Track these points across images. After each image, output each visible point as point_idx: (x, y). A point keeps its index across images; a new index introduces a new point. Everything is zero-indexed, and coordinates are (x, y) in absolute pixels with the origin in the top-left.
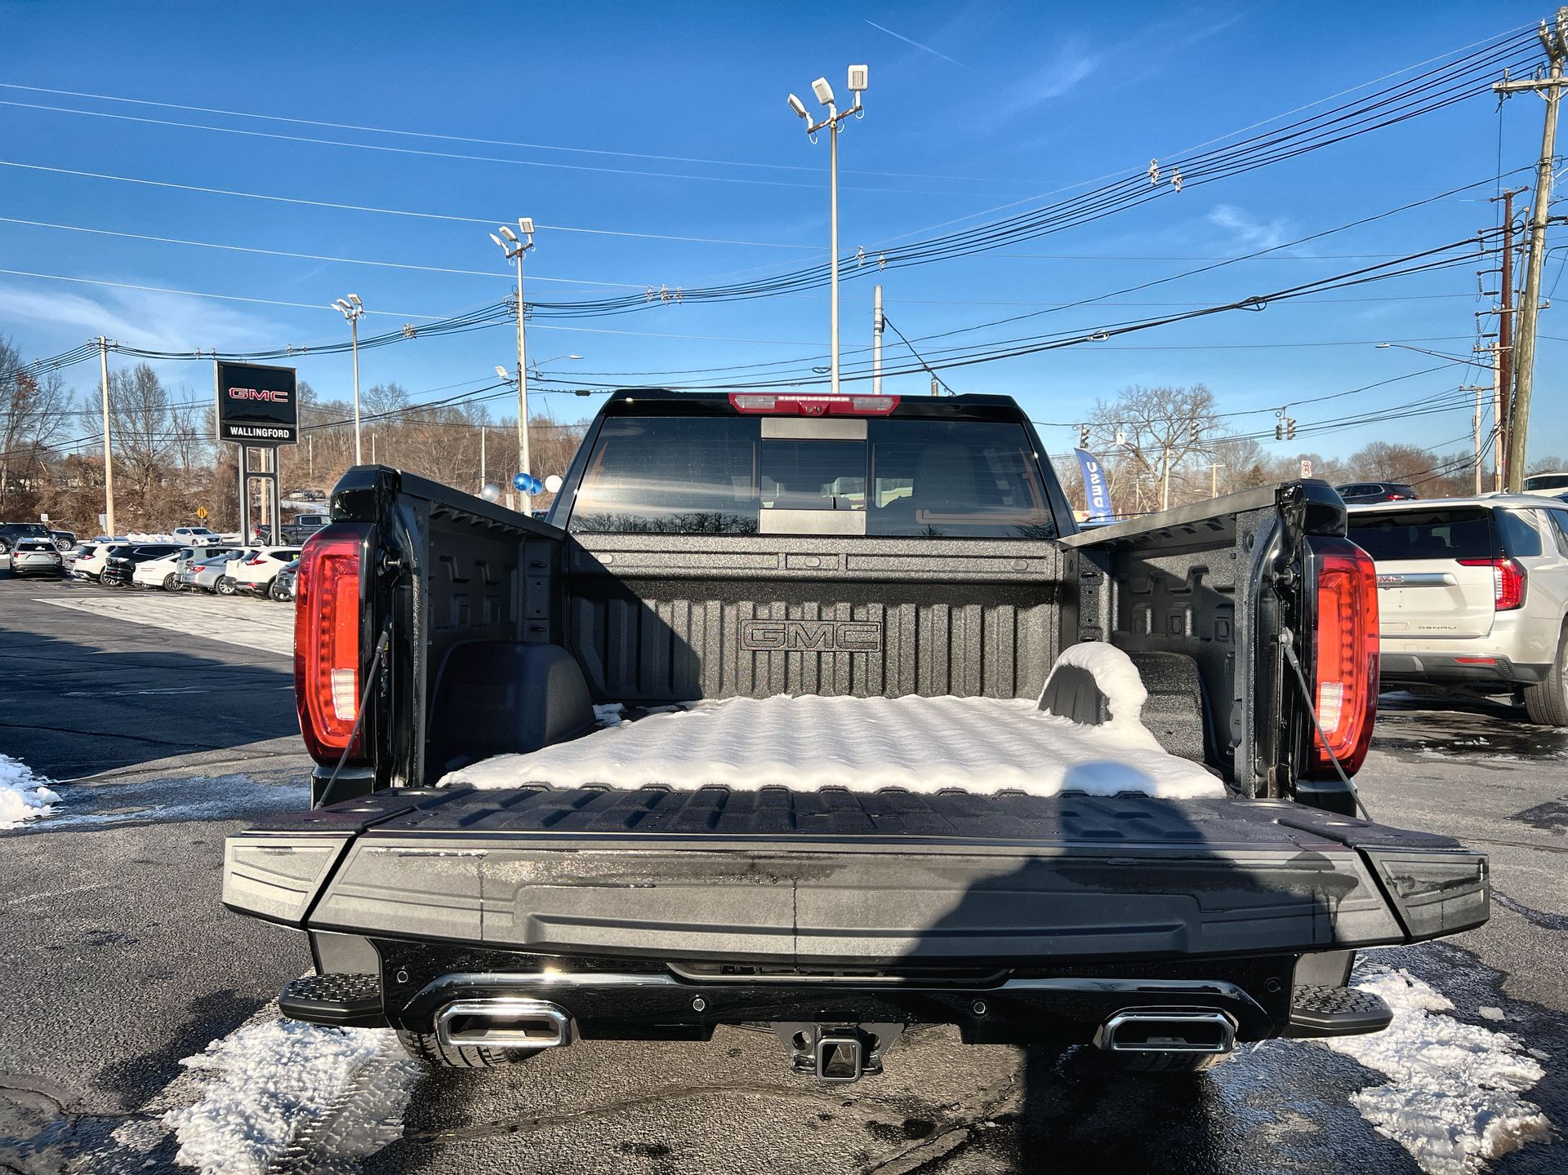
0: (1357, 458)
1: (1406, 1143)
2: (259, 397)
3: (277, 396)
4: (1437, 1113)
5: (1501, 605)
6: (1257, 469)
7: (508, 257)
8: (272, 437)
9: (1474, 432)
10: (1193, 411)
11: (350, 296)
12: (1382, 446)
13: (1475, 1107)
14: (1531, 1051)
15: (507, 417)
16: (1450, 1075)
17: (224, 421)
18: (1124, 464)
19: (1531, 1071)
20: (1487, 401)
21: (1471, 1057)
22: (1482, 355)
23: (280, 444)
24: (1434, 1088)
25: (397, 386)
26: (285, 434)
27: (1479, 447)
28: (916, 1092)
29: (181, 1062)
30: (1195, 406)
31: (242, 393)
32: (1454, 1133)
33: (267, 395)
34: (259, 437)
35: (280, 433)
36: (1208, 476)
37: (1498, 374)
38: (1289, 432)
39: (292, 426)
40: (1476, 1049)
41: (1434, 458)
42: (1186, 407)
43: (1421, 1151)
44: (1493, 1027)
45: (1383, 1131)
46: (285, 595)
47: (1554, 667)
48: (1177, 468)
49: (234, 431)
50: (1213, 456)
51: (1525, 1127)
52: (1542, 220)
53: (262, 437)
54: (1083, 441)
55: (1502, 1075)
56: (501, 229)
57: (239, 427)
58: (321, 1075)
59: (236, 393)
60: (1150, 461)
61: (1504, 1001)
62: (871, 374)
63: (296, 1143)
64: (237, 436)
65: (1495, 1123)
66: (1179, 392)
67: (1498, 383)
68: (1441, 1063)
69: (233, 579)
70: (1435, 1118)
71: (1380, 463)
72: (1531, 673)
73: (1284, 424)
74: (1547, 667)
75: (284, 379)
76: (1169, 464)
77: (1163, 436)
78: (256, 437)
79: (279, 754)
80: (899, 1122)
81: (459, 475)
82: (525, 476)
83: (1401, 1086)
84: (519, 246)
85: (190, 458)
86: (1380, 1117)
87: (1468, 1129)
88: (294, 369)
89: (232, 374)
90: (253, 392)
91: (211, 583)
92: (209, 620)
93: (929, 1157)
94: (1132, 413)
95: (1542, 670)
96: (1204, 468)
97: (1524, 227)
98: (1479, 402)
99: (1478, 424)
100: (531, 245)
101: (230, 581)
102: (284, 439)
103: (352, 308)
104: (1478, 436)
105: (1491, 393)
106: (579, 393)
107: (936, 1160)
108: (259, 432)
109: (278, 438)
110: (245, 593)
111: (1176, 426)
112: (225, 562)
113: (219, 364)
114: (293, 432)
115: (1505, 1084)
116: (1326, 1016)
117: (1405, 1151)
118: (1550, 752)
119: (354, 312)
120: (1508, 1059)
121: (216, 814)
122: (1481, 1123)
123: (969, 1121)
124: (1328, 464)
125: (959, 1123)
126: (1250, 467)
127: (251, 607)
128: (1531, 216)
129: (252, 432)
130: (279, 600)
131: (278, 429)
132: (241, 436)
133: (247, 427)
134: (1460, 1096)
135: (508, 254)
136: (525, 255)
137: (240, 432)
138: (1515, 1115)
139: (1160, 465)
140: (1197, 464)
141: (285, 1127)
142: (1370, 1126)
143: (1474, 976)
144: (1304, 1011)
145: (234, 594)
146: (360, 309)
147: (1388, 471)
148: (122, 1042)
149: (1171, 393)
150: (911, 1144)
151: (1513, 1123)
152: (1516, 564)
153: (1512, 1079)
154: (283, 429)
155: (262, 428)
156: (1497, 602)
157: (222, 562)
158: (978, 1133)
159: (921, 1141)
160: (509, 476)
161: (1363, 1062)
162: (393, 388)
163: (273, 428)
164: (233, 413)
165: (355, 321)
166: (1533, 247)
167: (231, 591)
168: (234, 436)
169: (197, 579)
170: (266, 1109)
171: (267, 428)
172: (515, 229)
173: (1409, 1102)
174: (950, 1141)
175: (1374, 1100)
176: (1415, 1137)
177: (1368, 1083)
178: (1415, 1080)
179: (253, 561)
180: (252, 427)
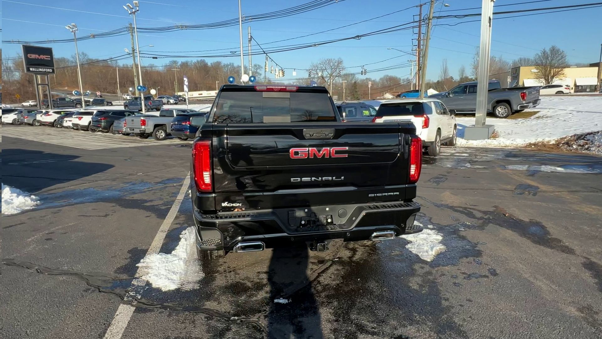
0: (381, 79)
1: (418, 254)
2: (40, 58)
3: (46, 57)
4: (423, 248)
5: (423, 127)
6: (355, 82)
7: (130, 14)
8: (45, 72)
9: (411, 73)
10: (338, 65)
11: (72, 24)
12: (388, 76)
13: (430, 246)
14: (439, 234)
15: (125, 64)
16: (424, 240)
17: (27, 66)
18: (319, 81)
19: (440, 238)
20: (415, 65)
21: (428, 236)
22: (414, 52)
23: (48, 74)
24: (422, 243)
25: (85, 53)
26: (51, 71)
27: (412, 77)
28: (317, 255)
29: (137, 265)
30: (339, 64)
31: (33, 56)
32: (427, 252)
33: (42, 57)
34: (41, 72)
35: (49, 70)
36: (342, 84)
37: (417, 57)
38: (365, 73)
39: (53, 68)
40: (429, 234)
41: (400, 79)
42: (336, 64)
43: (421, 255)
44: (431, 229)
45: (414, 252)
46: (60, 126)
47: (435, 142)
48: (334, 82)
49: (31, 69)
50: (343, 78)
51: (440, 249)
52: (431, 17)
53: (42, 72)
54: (309, 75)
55: (434, 239)
56: (127, 4)
57: (33, 68)
58: (177, 265)
59: (31, 56)
60: (326, 80)
61: (432, 224)
62: (248, 54)
63: (180, 280)
64: (32, 71)
65: (435, 249)
66: (334, 59)
67: (417, 60)
68: (422, 238)
69: (40, 121)
70: (423, 249)
71: (387, 81)
72: (430, 144)
73: (364, 71)
74: (433, 142)
75: (49, 51)
76: (332, 81)
77: (330, 73)
78: (40, 72)
79: (96, 181)
80: (316, 261)
81: (110, 83)
82: (141, 86)
83: (415, 243)
84: (134, 10)
85: (10, 76)
86: (413, 249)
87: (430, 250)
88: (51, 48)
89: (28, 49)
90: (37, 56)
91: (31, 122)
92: (37, 135)
93: (325, 268)
94: (321, 65)
95: (432, 143)
96: (341, 82)
97: (426, 19)
98: (413, 65)
99: (412, 70)
100: (138, 10)
101: (39, 121)
102: (50, 72)
103: (73, 28)
104: (412, 74)
105: (415, 63)
106: (154, 58)
107: (327, 268)
108: (41, 70)
109: (48, 72)
110: (44, 125)
111: (333, 70)
112: (36, 115)
113: (23, 46)
114: (53, 70)
115: (435, 241)
116: (412, 230)
117: (418, 256)
118: (434, 163)
119: (74, 30)
120: (435, 236)
121: (92, 200)
122: (432, 249)
123: (331, 259)
124: (373, 80)
125: (329, 260)
126: (353, 82)
127: (48, 130)
128: (428, 16)
129: (38, 70)
130: (57, 127)
131: (48, 69)
132: (34, 71)
133: (36, 68)
134: (427, 244)
135: (130, 13)
136: (136, 14)
137: (34, 70)
138: (438, 246)
139: (329, 81)
140: (339, 80)
141: (176, 277)
142: (411, 251)
143: (426, 219)
144: (408, 230)
145: (40, 125)
146: (76, 29)
147: (389, 82)
148: (117, 262)
149: (332, 59)
150: (320, 265)
151: (438, 248)
152: (427, 116)
153: (437, 240)
154: (50, 69)
155: (42, 68)
156: (423, 126)
157: (34, 115)
158: (334, 261)
159: (322, 264)
160: (127, 84)
161: (407, 239)
162: (83, 53)
163: (46, 68)
164: (30, 63)
165: (75, 33)
166: (428, 25)
167: (39, 124)
168: (31, 71)
169: (26, 120)
170: (169, 273)
171: (44, 68)
172: (132, 4)
173: (417, 246)
174: (329, 264)
175: (411, 246)
176: (420, 253)
177: (409, 243)
178: (418, 241)
179: (47, 115)
180: (38, 68)
